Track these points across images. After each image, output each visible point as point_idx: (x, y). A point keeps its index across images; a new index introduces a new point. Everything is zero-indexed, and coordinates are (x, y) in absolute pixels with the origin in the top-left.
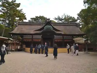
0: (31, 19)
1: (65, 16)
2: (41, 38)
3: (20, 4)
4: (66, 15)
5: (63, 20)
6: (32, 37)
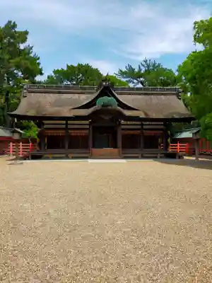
0: (55, 72)
1: (148, 66)
2: (88, 127)
4: (151, 64)
5: (140, 76)
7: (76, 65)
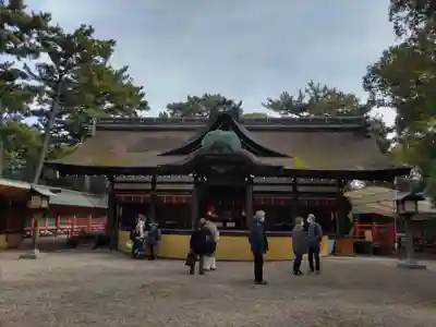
0: (169, 107)
1: (316, 91)
2: (191, 187)
3: (112, 42)
4: (321, 88)
5: (303, 108)
6: (154, 182)
7: (200, 96)
